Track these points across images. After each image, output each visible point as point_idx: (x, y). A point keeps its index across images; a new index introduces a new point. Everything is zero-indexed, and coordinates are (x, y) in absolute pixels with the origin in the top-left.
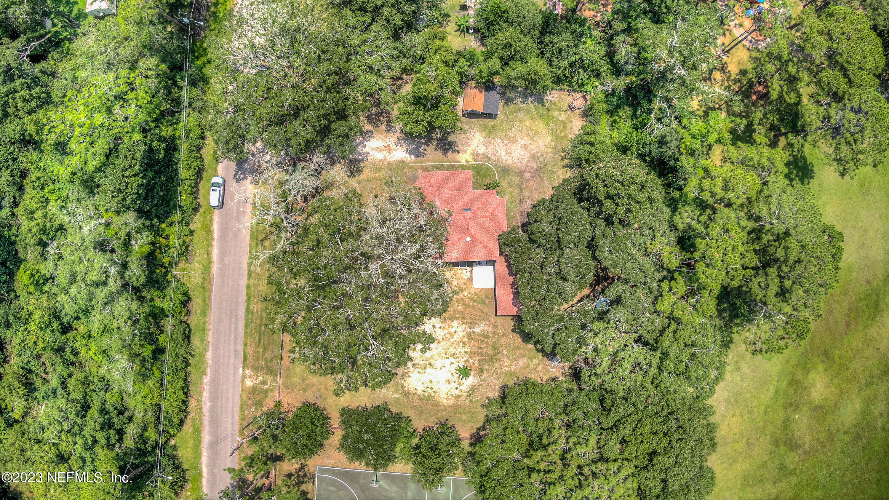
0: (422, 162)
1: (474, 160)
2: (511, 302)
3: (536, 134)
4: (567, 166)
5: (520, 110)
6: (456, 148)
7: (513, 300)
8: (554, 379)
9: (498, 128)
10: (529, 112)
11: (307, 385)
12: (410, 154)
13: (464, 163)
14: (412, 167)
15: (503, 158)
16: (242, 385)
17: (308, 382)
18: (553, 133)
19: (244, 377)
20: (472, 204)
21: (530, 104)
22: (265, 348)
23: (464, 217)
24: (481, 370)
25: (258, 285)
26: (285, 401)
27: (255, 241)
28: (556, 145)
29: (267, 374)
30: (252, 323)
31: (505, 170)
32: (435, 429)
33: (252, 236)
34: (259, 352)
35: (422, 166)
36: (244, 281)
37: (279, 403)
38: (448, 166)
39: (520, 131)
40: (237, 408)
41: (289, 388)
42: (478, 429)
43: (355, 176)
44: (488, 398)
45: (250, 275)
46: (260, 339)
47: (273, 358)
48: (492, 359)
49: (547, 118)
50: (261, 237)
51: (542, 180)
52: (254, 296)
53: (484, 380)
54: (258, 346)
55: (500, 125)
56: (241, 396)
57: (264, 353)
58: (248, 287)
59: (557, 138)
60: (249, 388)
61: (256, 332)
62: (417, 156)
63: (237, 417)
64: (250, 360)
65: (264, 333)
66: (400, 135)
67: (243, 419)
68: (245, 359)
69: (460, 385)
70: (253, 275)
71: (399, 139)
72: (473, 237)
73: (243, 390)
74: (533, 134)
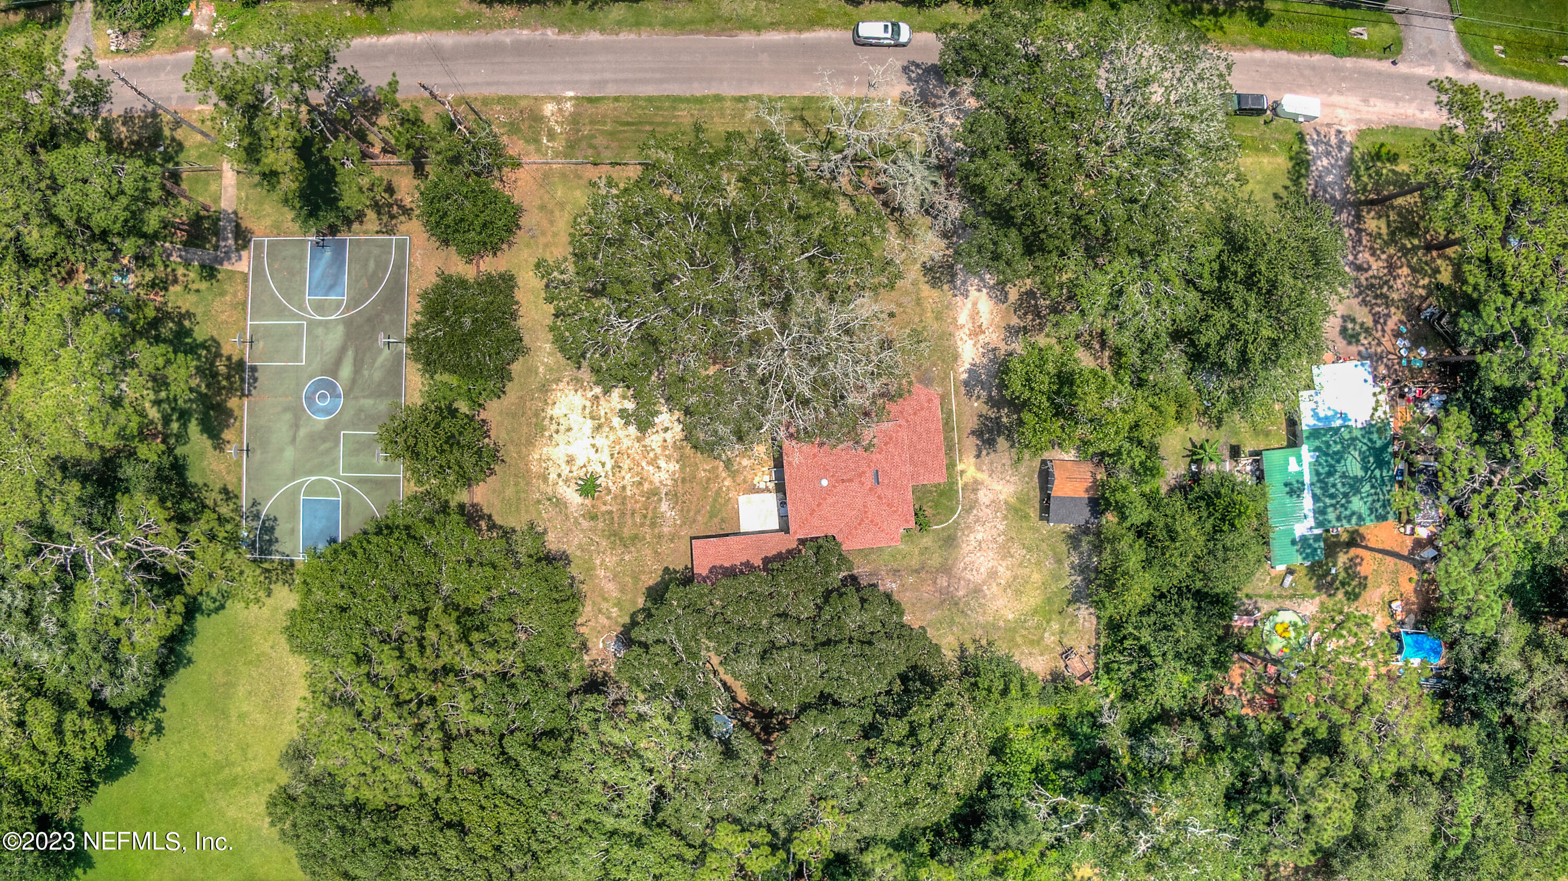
0: (956, 393)
1: (965, 486)
2: (718, 563)
3: (1018, 593)
4: (963, 650)
5: (1059, 561)
6: (984, 452)
7: (721, 567)
8: (584, 646)
9: (1024, 524)
10: (1056, 578)
11: (552, 212)
12: (970, 371)
13: (960, 467)
14: (947, 376)
15: (972, 537)
16: (546, 97)
17: (557, 213)
18: (1021, 622)
19: (558, 100)
20: (888, 485)
21: (1070, 580)
22: (612, 134)
23: (864, 473)
24: (594, 518)
25: (722, 116)
26: (521, 173)
27: (800, 106)
28: (999, 628)
29: (567, 141)
30: (657, 108)
31: (950, 541)
32: (487, 440)
33: (808, 100)
34: (604, 124)
35: (949, 394)
36: (728, 90)
37: (517, 165)
38: (953, 439)
39: (1020, 565)
40: (503, 91)
41: (545, 179)
42: (490, 517)
43: (925, 275)
44: (545, 532)
45: (739, 99)
46: (628, 124)
47: (595, 148)
48: (615, 536)
49: (1048, 609)
50: (808, 115)
51: (937, 607)
52: (703, 109)
53: (576, 522)
54: (617, 122)
55: (1030, 528)
56: (526, 97)
57: (602, 132)
58: (718, 98)
59: (1011, 630)
60: (542, 110)
61: (640, 116)
62: (966, 384)
63: (488, 91)
64: (591, 109)
65: (638, 131)
66: (1003, 352)
67: (486, 102)
68: (590, 100)
69: (566, 481)
70: (740, 105)
71: (994, 349)
72: (829, 491)
73: (536, 99)
74: (1016, 587)
